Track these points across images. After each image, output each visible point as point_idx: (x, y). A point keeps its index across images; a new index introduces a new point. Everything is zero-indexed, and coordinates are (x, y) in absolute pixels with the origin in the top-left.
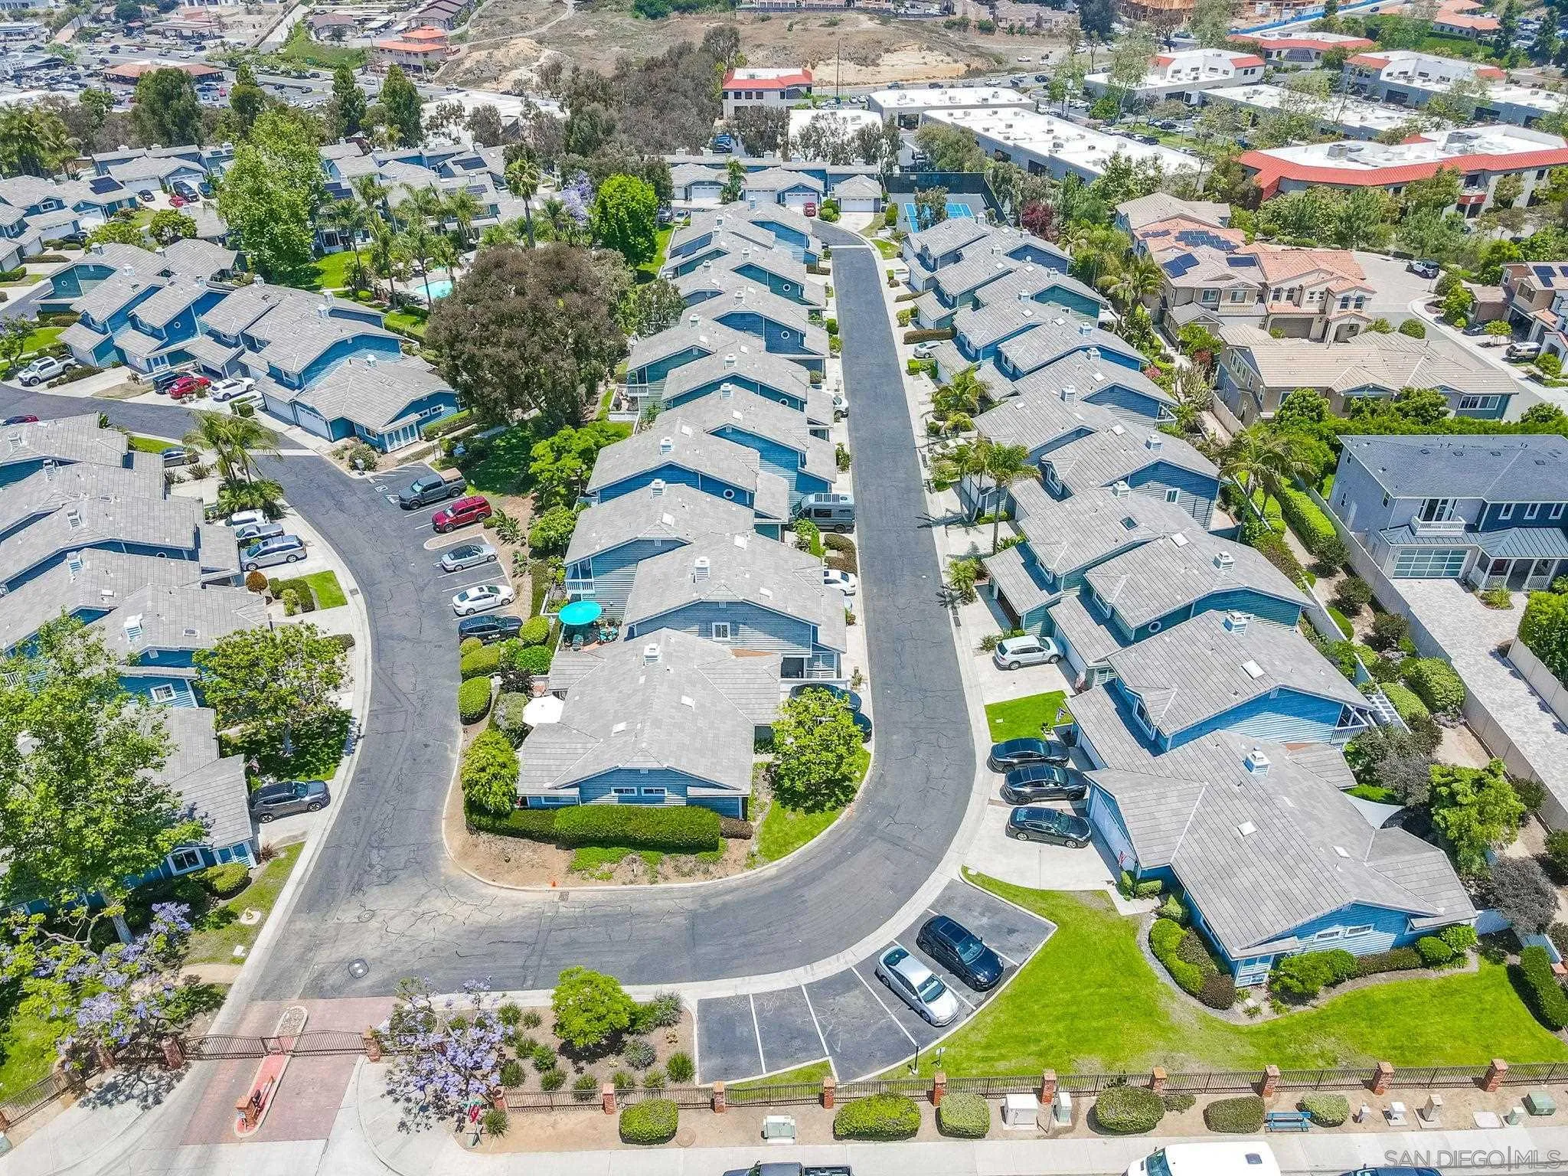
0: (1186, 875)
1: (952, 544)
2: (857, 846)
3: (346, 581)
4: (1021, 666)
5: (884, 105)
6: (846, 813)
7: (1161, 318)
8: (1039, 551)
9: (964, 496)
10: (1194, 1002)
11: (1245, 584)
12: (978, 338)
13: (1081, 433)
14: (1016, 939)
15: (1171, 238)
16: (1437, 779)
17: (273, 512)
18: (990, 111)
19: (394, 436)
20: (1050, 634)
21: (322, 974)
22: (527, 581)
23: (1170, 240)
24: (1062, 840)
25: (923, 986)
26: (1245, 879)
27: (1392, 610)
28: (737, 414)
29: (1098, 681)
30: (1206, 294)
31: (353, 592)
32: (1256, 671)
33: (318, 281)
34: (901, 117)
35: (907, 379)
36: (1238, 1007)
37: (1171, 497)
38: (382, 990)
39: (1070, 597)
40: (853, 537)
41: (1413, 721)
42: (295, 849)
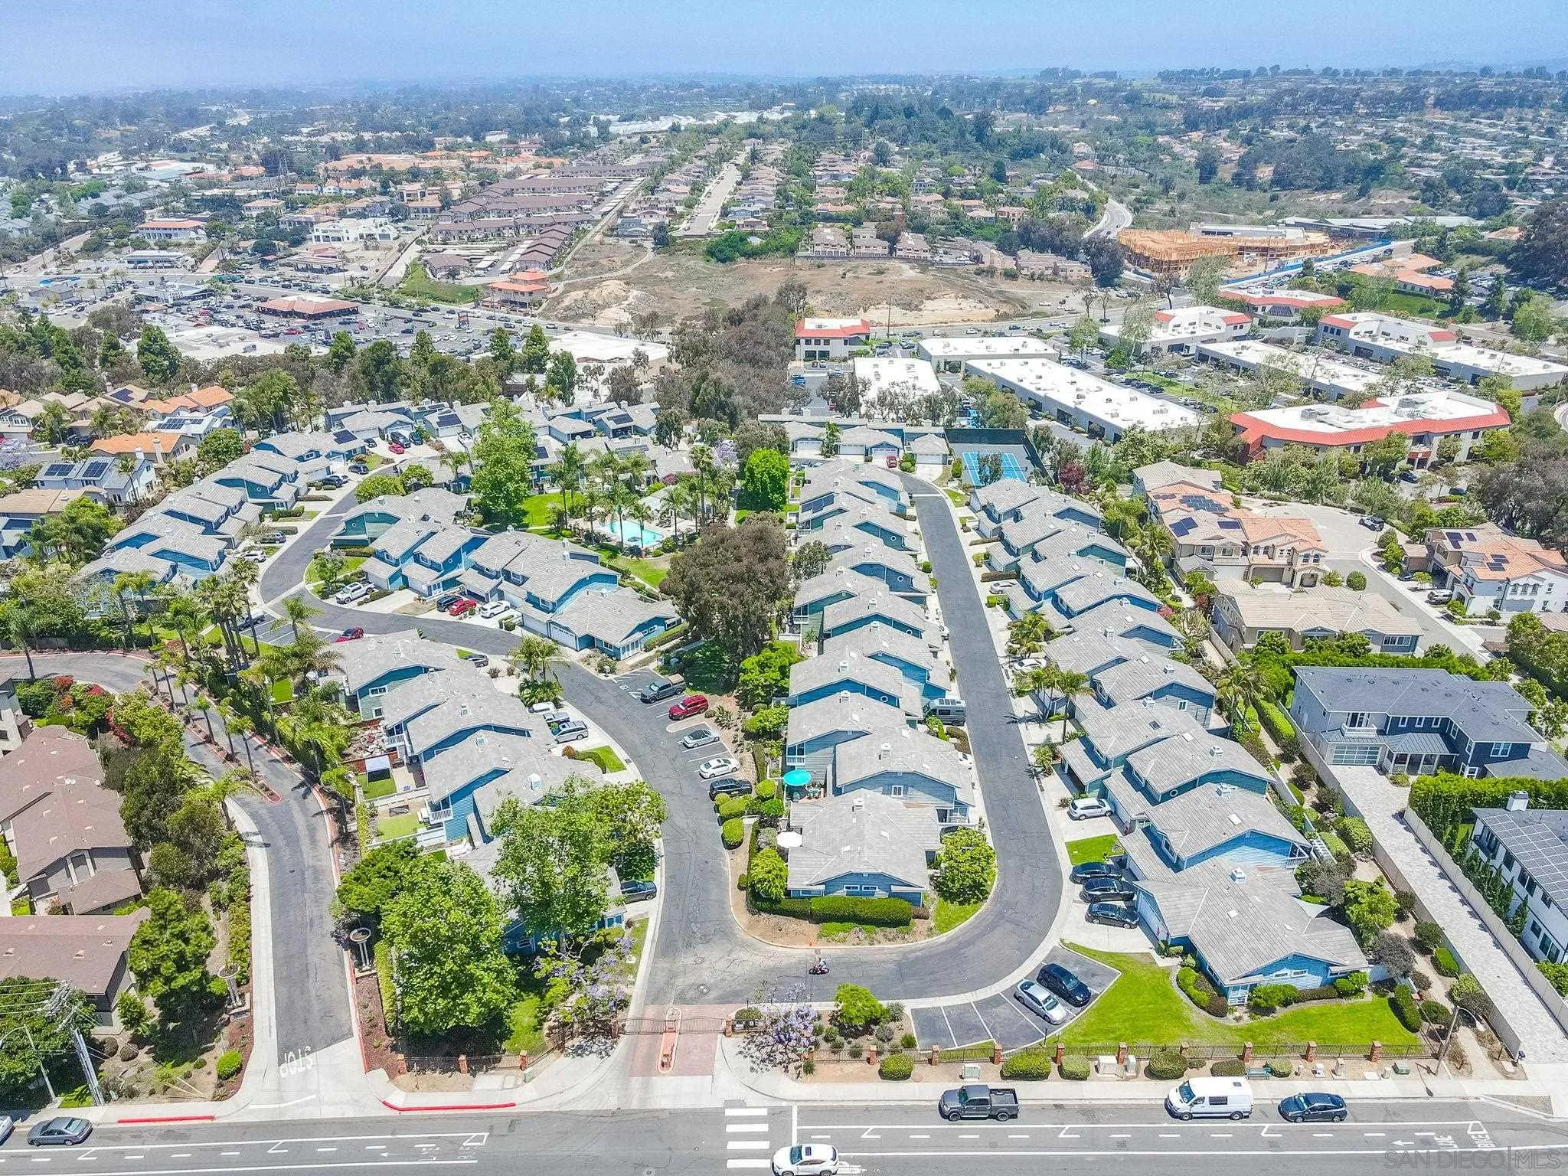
0: (1197, 941)
1: (1033, 735)
2: (992, 926)
3: (621, 754)
4: (1087, 817)
5: (932, 353)
6: (985, 906)
7: (1171, 564)
8: (1096, 742)
9: (1039, 702)
10: (1204, 1013)
11: (1231, 767)
12: (1041, 584)
13: (1120, 660)
14: (1096, 979)
15: (1176, 500)
16: (1348, 889)
17: (557, 705)
18: (1022, 361)
19: (626, 648)
20: (1105, 797)
21: (682, 992)
22: (748, 756)
23: (1174, 503)
24: (1121, 923)
25: (1045, 1001)
26: (1232, 942)
27: (1330, 787)
28: (885, 644)
29: (1138, 828)
30: (1204, 550)
31: (628, 761)
32: (1237, 821)
33: (526, 520)
34: (946, 363)
35: (987, 611)
36: (1230, 1016)
37: (1182, 706)
38: (723, 1000)
39: (1117, 772)
40: (964, 728)
41: (1338, 856)
42: (645, 922)
